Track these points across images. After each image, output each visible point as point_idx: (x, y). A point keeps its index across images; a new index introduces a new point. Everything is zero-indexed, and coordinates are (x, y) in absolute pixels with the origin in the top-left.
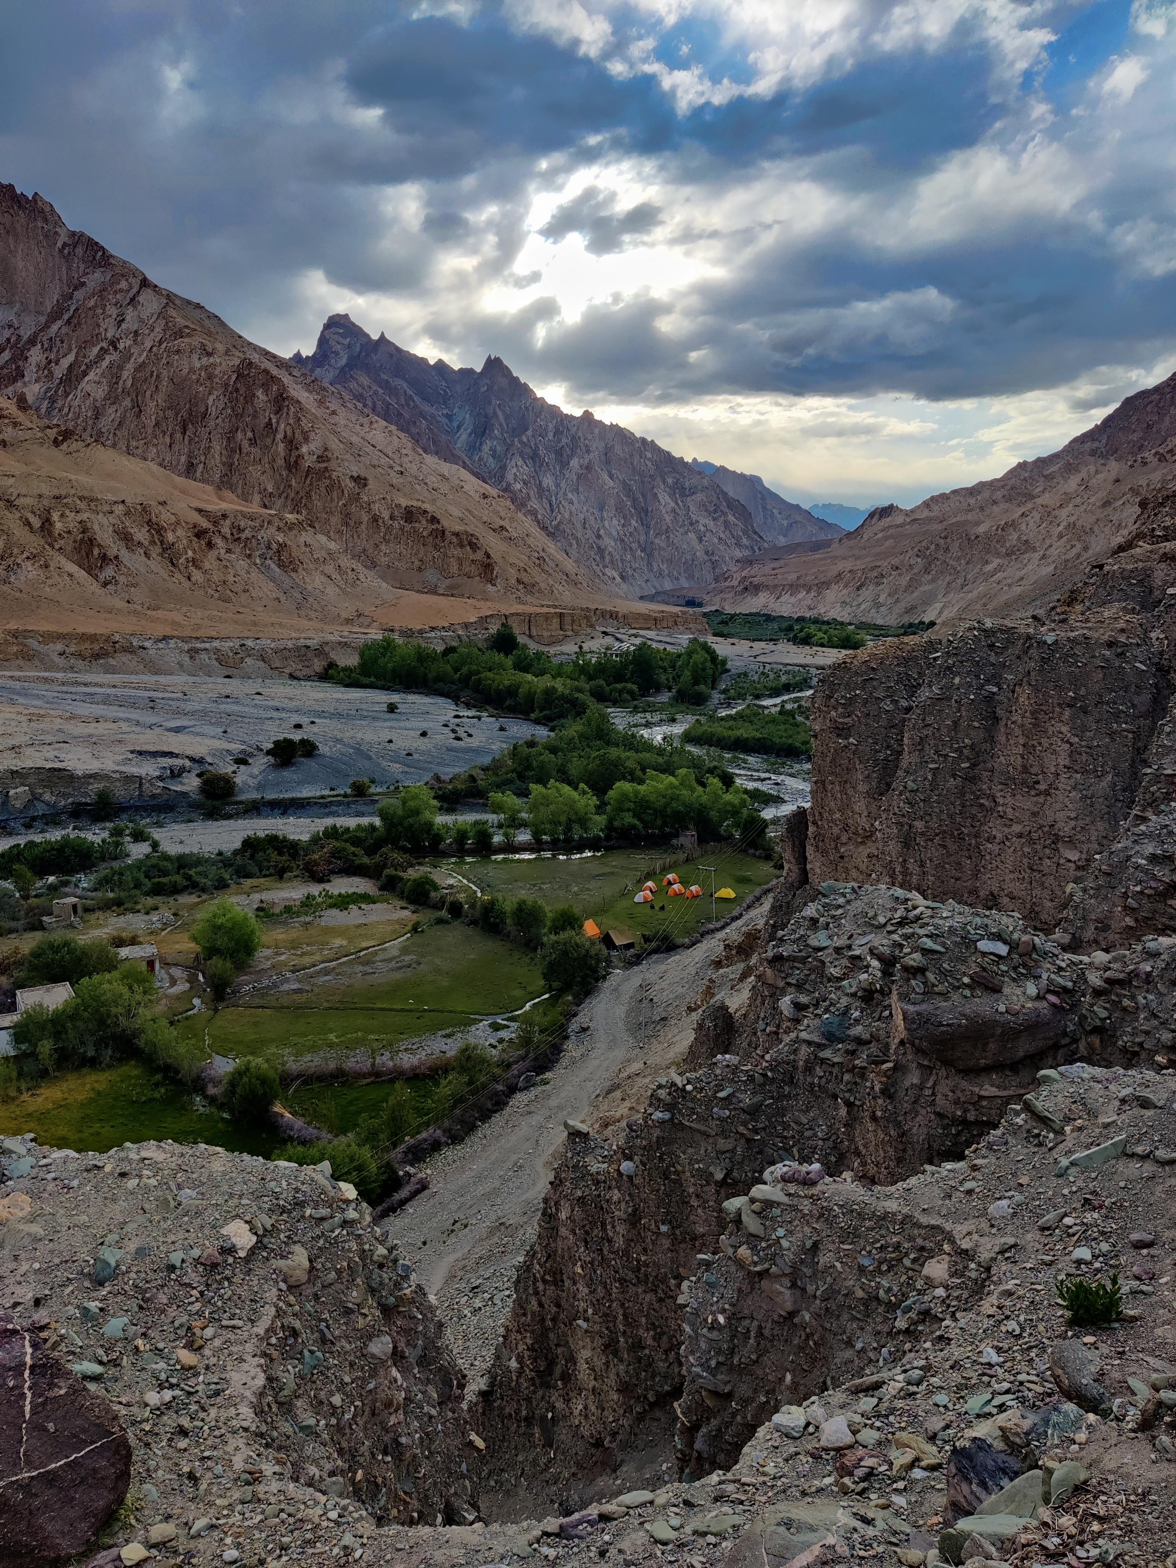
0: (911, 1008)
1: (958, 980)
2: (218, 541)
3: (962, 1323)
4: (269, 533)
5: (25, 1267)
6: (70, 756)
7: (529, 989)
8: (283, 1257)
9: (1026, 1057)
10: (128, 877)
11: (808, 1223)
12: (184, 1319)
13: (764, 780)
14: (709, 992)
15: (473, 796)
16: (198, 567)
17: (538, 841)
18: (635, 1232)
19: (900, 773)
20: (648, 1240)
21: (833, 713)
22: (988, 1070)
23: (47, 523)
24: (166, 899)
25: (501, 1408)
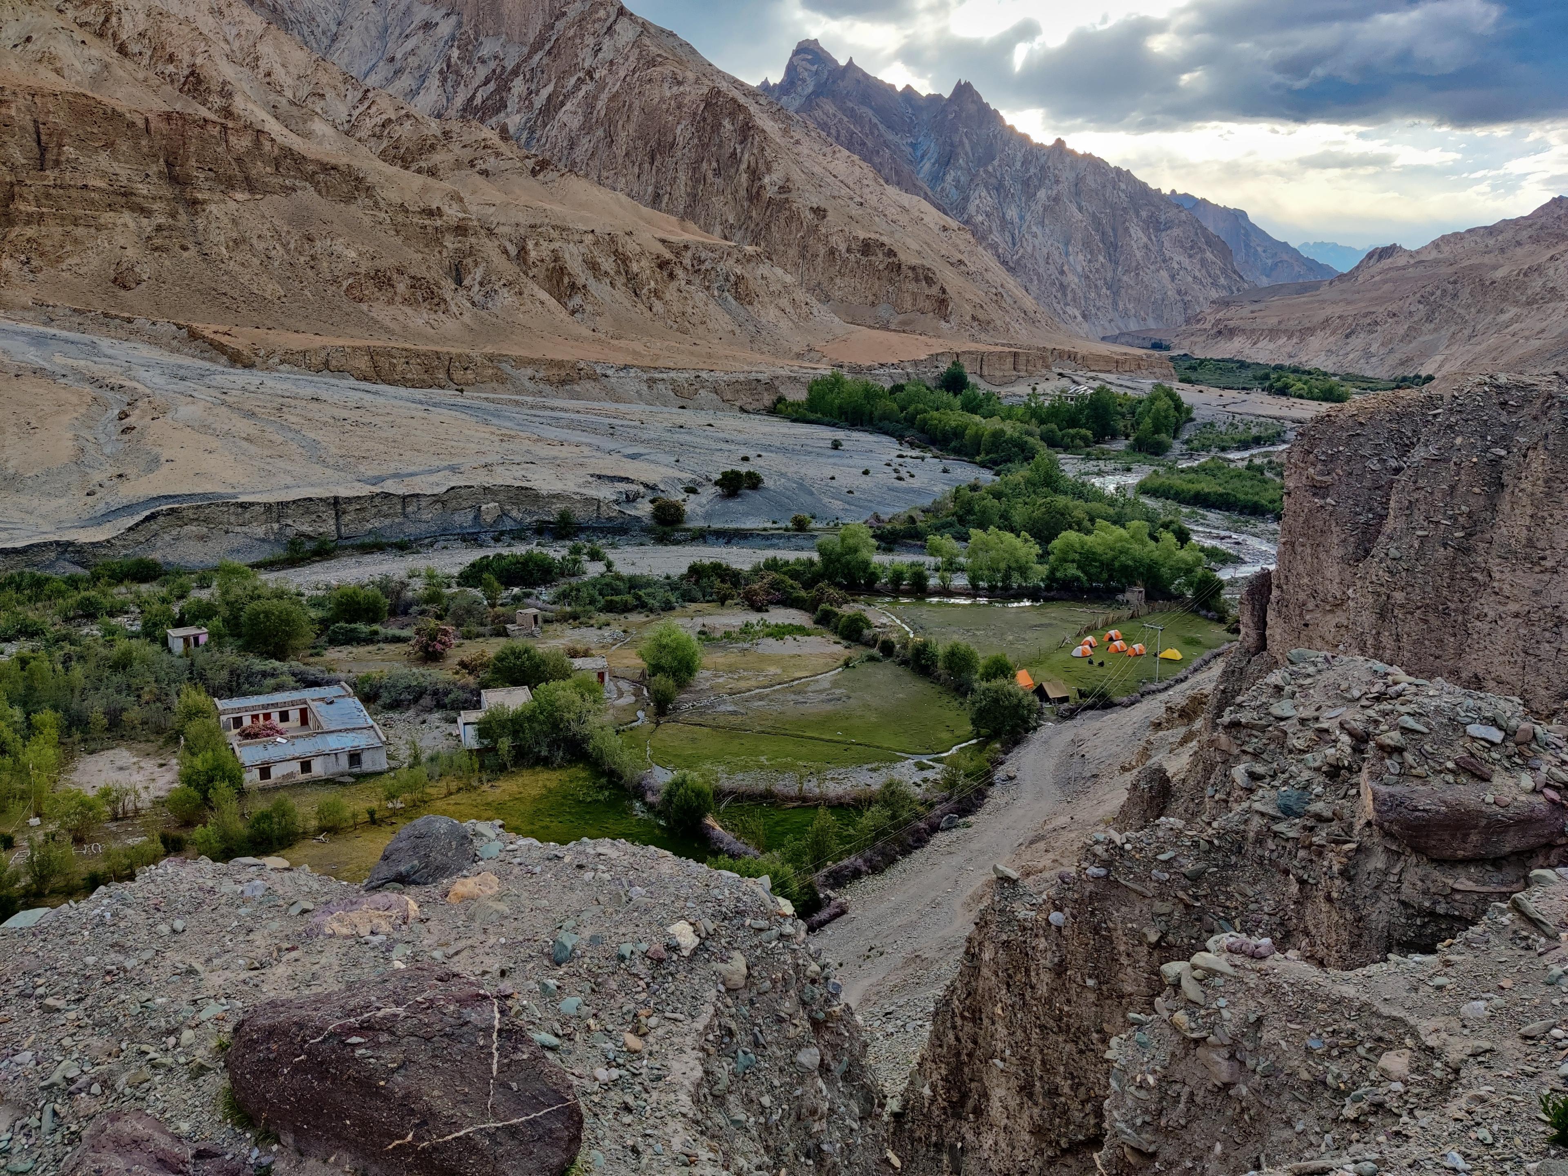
0: (1383, 789)
1: (1441, 764)
2: (680, 272)
3: (1424, 1122)
4: (729, 265)
5: (492, 940)
6: (536, 477)
7: (957, 733)
8: (723, 961)
9: (1513, 853)
10: (584, 594)
11: (1253, 996)
12: (632, 1006)
13: (1223, 538)
14: (1146, 754)
15: (912, 537)
16: (659, 298)
17: (975, 587)
18: (1060, 982)
19: (1382, 539)
20: (1073, 992)
21: (1311, 470)
22: (1466, 862)
23: (523, 251)
24: (617, 616)
25: (912, 1131)
